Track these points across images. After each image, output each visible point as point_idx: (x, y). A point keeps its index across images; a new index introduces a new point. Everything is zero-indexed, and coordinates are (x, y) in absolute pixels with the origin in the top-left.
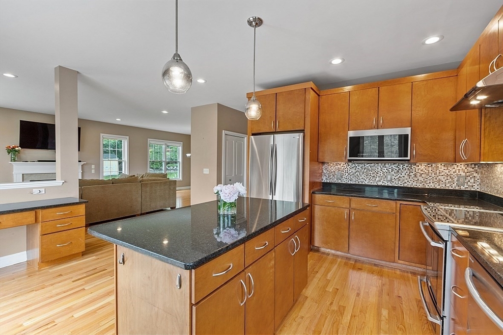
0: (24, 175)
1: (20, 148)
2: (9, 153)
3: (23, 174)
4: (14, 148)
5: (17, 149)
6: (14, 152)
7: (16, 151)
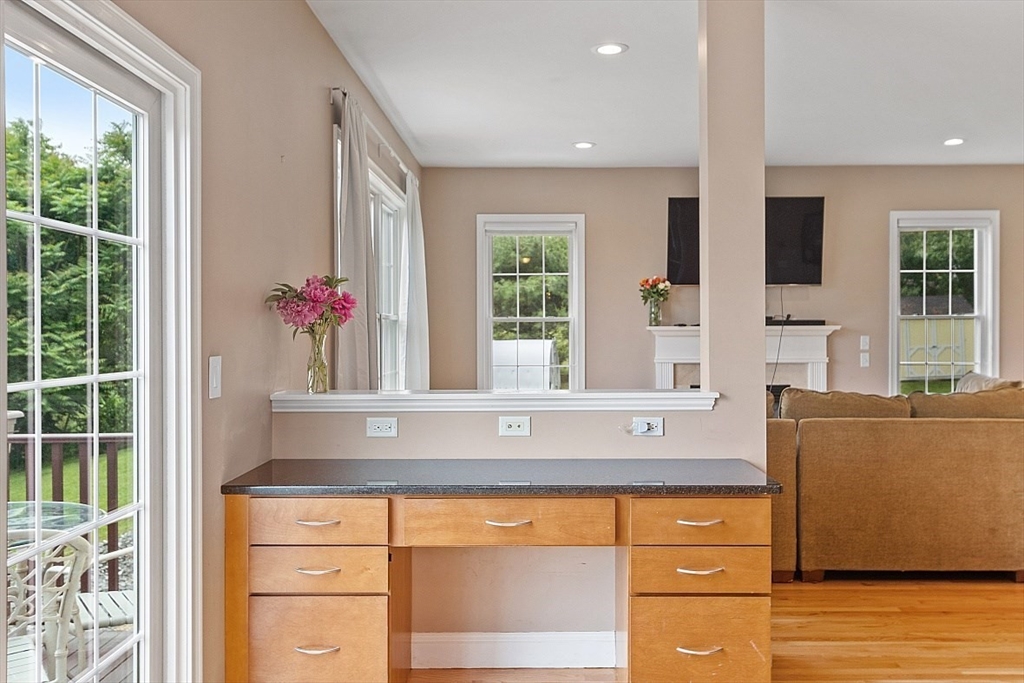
0: (679, 368)
1: (668, 283)
2: (645, 299)
3: (675, 365)
4: (654, 285)
5: (661, 286)
6: (655, 296)
7: (659, 294)
